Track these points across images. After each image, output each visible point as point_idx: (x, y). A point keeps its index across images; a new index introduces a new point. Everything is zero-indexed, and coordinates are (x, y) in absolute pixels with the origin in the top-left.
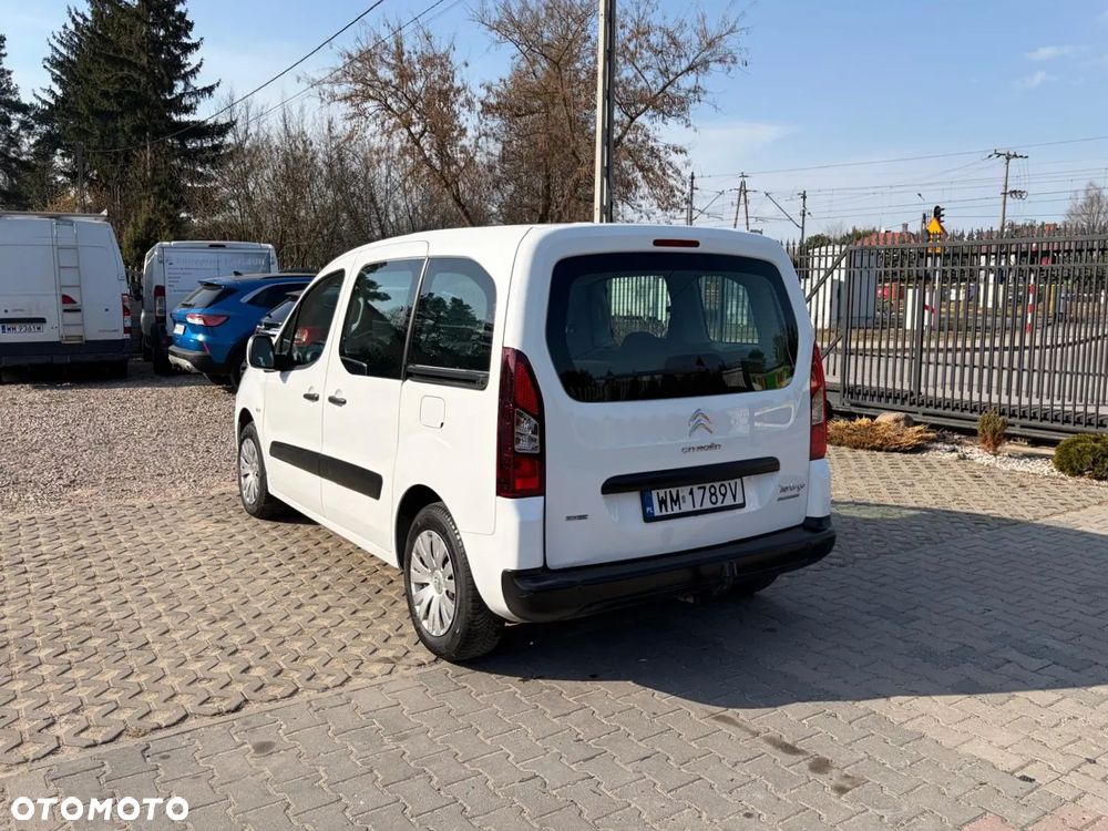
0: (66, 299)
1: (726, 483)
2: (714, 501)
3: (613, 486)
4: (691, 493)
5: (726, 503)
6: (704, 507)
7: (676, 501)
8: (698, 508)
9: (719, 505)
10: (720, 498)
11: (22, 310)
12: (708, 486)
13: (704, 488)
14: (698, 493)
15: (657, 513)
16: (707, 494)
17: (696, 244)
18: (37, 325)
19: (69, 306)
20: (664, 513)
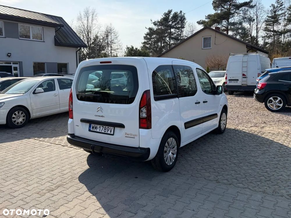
0: (244, 75)
1: (109, 127)
2: (105, 131)
3: (83, 121)
4: (100, 127)
5: (108, 133)
6: (102, 132)
7: (96, 128)
8: (100, 131)
9: (106, 132)
10: (107, 131)
11: (234, 77)
12: (104, 127)
13: (103, 127)
14: (101, 128)
15: (91, 130)
16: (104, 129)
17: (110, 62)
18: (237, 81)
19: (244, 76)
20: (93, 130)
